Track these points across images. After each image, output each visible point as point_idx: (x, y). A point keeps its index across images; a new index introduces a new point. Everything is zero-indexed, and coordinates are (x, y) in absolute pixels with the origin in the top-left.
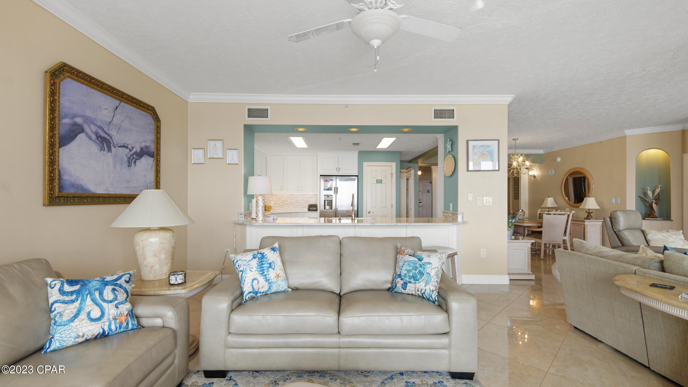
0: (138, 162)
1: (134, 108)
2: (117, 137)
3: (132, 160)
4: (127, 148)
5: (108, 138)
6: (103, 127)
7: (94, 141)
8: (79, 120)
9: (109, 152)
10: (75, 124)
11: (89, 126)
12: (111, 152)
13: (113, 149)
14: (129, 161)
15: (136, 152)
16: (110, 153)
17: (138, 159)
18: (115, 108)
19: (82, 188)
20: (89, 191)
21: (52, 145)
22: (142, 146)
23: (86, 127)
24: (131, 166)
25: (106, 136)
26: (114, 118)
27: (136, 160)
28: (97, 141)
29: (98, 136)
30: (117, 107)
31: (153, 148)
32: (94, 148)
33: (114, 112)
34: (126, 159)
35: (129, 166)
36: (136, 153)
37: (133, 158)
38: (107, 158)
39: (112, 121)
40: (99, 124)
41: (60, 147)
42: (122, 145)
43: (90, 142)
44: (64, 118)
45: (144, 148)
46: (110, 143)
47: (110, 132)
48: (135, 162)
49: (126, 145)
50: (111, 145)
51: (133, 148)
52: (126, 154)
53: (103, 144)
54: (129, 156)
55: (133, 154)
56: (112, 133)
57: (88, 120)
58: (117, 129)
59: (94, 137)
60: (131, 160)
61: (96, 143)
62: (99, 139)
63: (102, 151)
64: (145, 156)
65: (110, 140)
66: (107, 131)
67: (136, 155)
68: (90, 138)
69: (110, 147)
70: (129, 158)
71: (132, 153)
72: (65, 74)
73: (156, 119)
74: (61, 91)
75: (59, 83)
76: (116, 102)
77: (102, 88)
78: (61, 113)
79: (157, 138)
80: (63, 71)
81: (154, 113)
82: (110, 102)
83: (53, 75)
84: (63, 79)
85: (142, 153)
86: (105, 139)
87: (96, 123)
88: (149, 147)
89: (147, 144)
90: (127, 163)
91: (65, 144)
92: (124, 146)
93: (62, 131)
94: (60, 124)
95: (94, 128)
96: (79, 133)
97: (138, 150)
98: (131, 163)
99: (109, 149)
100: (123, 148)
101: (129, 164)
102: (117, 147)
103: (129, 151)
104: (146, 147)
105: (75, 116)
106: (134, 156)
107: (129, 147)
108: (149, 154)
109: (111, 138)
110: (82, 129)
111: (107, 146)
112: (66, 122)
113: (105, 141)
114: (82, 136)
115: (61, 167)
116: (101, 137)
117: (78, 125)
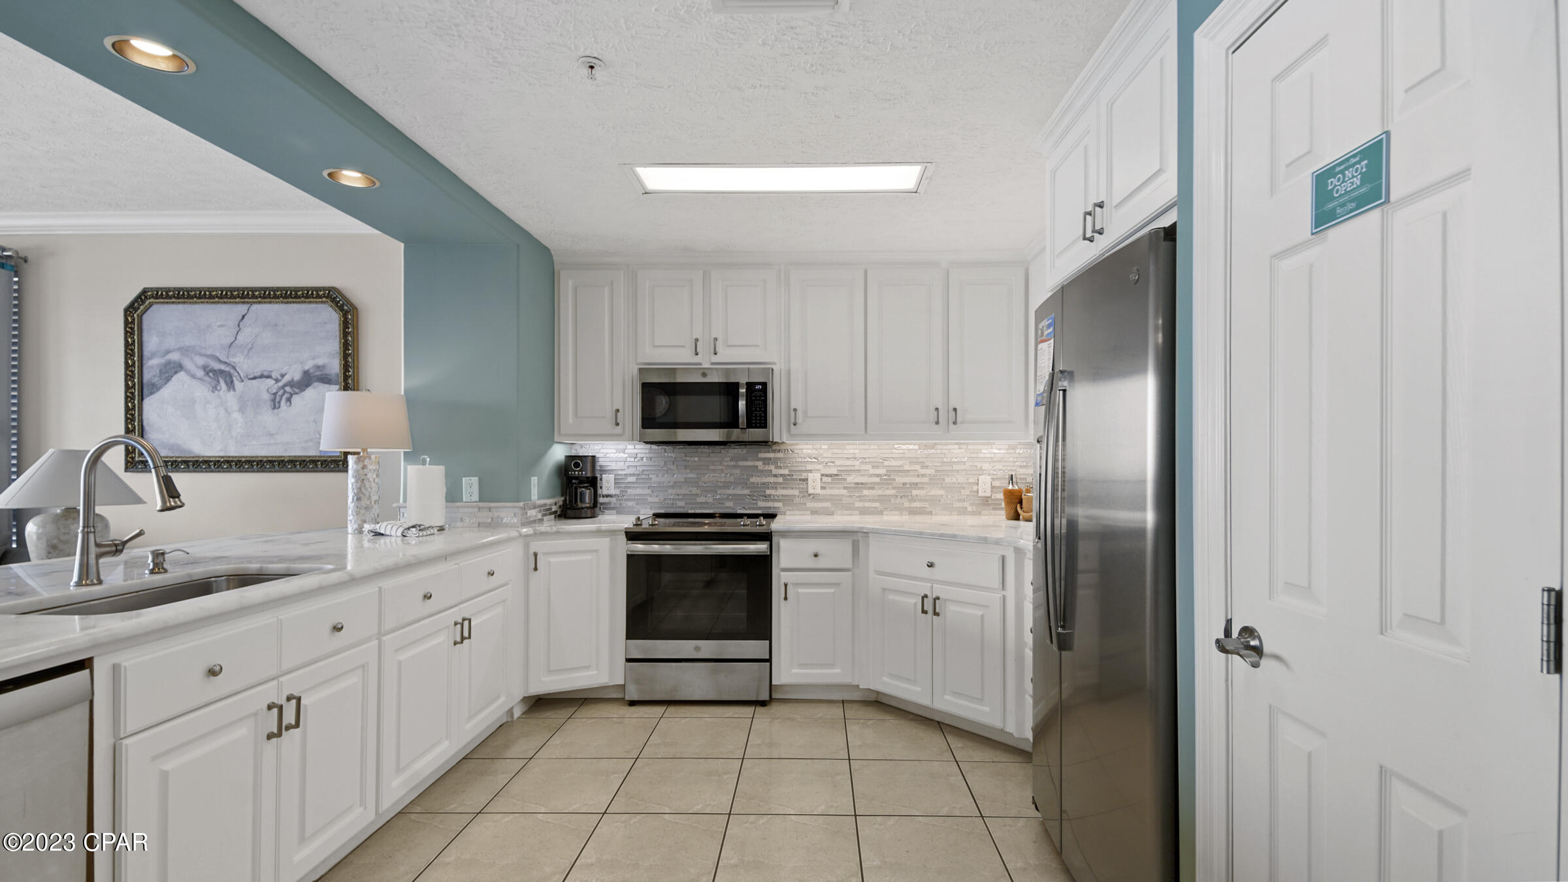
0: (296, 399)
1: (283, 306)
2: (244, 364)
3: (281, 396)
4: (269, 377)
5: (227, 369)
6: (218, 354)
7: (201, 379)
8: (174, 356)
9: (229, 390)
10: (169, 363)
11: (192, 359)
12: (234, 390)
13: (236, 382)
14: (274, 400)
15: (293, 380)
16: (232, 392)
17: (297, 393)
18: (241, 317)
22: (306, 368)
23: (187, 363)
24: (279, 407)
25: (223, 367)
26: (239, 337)
27: (291, 395)
28: (206, 378)
29: (207, 370)
30: (243, 317)
31: (335, 366)
32: (200, 391)
33: (239, 325)
34: (267, 397)
35: (274, 408)
36: (291, 384)
37: (285, 392)
38: (228, 398)
39: (236, 342)
40: (209, 352)
41: (142, 399)
42: (258, 374)
43: (194, 382)
44: (149, 359)
45: (311, 371)
46: (231, 376)
47: (232, 360)
48: (289, 400)
49: (265, 374)
50: (234, 379)
51: (283, 376)
52: (267, 388)
53: (218, 381)
54: (274, 391)
55: (285, 385)
56: (235, 360)
57: (187, 352)
58: (247, 351)
59: (200, 373)
60: (278, 399)
61: (205, 381)
62: (211, 374)
63: (216, 392)
64: (316, 384)
65: (232, 371)
66: (226, 360)
67: (292, 387)
68: (193, 376)
69: (232, 382)
70: (275, 394)
71: (280, 384)
72: (147, 302)
73: (341, 308)
74: (145, 326)
75: (140, 317)
76: (241, 309)
77: (211, 297)
78: (146, 353)
79: (345, 346)
80: (145, 299)
81: (333, 300)
82: (230, 312)
83: (130, 310)
84: (147, 309)
85: (307, 380)
86: (222, 372)
87: (203, 351)
88: (323, 367)
89: (320, 362)
90: (269, 403)
91: (151, 393)
92: (262, 376)
93: (147, 377)
94: (145, 368)
95: (201, 361)
96: (176, 373)
97: (297, 377)
98: (279, 402)
99: (231, 385)
100: (263, 379)
101: (275, 405)
102: (246, 381)
103: (274, 382)
104: (318, 367)
105: (168, 352)
106: (288, 389)
107: (274, 375)
108: (326, 380)
109: (234, 368)
110: (179, 367)
111: (226, 382)
112: (153, 365)
113: (221, 376)
114: (181, 375)
115: (145, 423)
116: (212, 370)
117: (175, 363)
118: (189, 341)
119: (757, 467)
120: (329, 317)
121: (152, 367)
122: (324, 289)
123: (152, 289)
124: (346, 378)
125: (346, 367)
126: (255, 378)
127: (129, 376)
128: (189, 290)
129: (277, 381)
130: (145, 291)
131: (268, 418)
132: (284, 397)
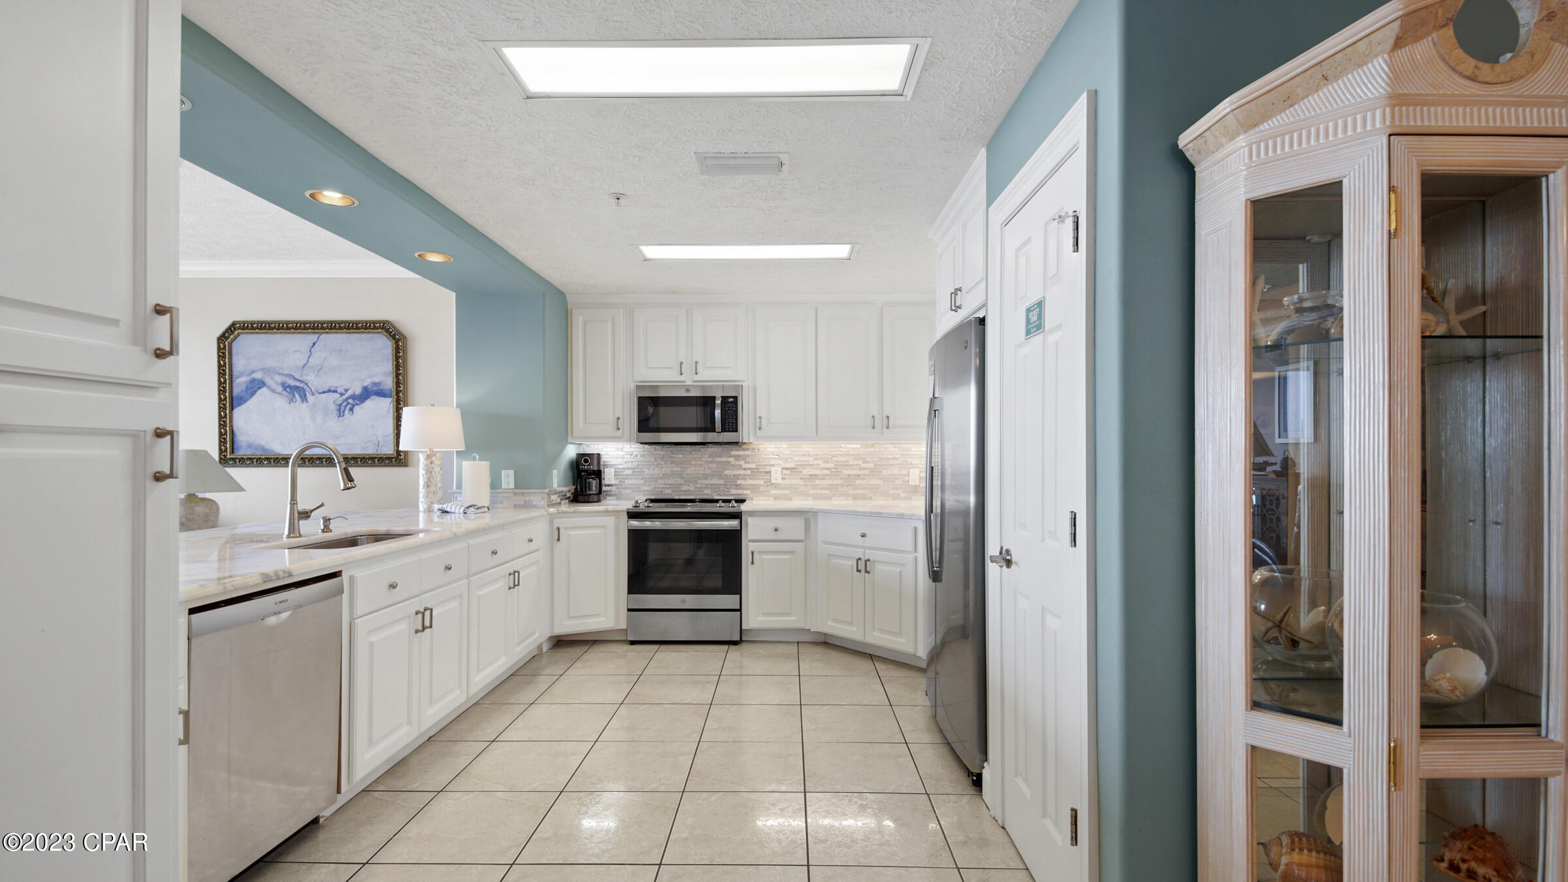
0: (357, 409)
1: (347, 335)
2: (314, 381)
3: (345, 407)
4: (335, 391)
5: (301, 385)
6: (293, 374)
7: (279, 393)
8: (258, 375)
9: (303, 401)
10: (253, 381)
11: (272, 378)
12: (307, 402)
13: (309, 396)
14: (339, 410)
15: (354, 394)
16: (305, 404)
17: (358, 405)
18: (312, 345)
19: (263, 449)
20: (272, 451)
21: (222, 408)
22: (365, 384)
23: (268, 381)
24: (343, 415)
25: (297, 384)
26: (310, 360)
27: (353, 406)
28: (285, 393)
29: (285, 386)
30: (314, 344)
31: (389, 383)
32: (280, 402)
33: (310, 351)
34: (333, 407)
35: (340, 416)
36: (353, 397)
37: (348, 403)
38: (302, 409)
39: (308, 364)
40: (286, 372)
41: (232, 409)
42: (327, 389)
43: (275, 396)
44: (238, 377)
45: (369, 387)
46: (304, 390)
47: (304, 378)
48: (351, 410)
49: (332, 389)
50: (307, 393)
51: (346, 391)
52: (333, 400)
53: (294, 396)
54: (340, 402)
55: (348, 398)
57: (268, 372)
58: (317, 371)
59: (279, 389)
60: (342, 408)
61: (282, 395)
62: (288, 390)
63: (292, 404)
64: (373, 397)
65: (305, 387)
66: (300, 378)
67: (353, 399)
68: (274, 391)
69: (305, 395)
70: (340, 405)
71: (344, 397)
72: (236, 332)
73: (394, 337)
74: (234, 352)
75: (230, 344)
76: (312, 337)
77: (288, 328)
78: (235, 373)
79: (397, 367)
80: (235, 329)
81: (387, 331)
82: (302, 341)
83: (222, 338)
84: (235, 338)
85: (366, 394)
86: (297, 388)
87: (281, 371)
88: (379, 383)
89: (377, 380)
90: (335, 413)
91: (240, 405)
92: (329, 391)
93: (236, 391)
94: (234, 385)
95: (280, 379)
96: (259, 388)
97: (358, 391)
98: (344, 412)
99: (304, 398)
100: (331, 393)
101: (340, 413)
102: (317, 394)
103: (339, 395)
104: (375, 384)
105: (253, 372)
106: (350, 401)
107: (339, 391)
108: (381, 394)
109: (306, 384)
110: (262, 384)
111: (300, 395)
112: (240, 382)
113: (296, 391)
114: (264, 390)
115: (235, 428)
116: (289, 386)
117: (259, 380)
118: (270, 363)
119: (730, 462)
120: (383, 345)
121: (240, 384)
122: (380, 322)
123: (239, 322)
124: (398, 392)
125: (398, 384)
126: (324, 392)
127: (222, 391)
128: (269, 323)
129: (342, 394)
130: (234, 324)
131: (334, 424)
132: (348, 408)
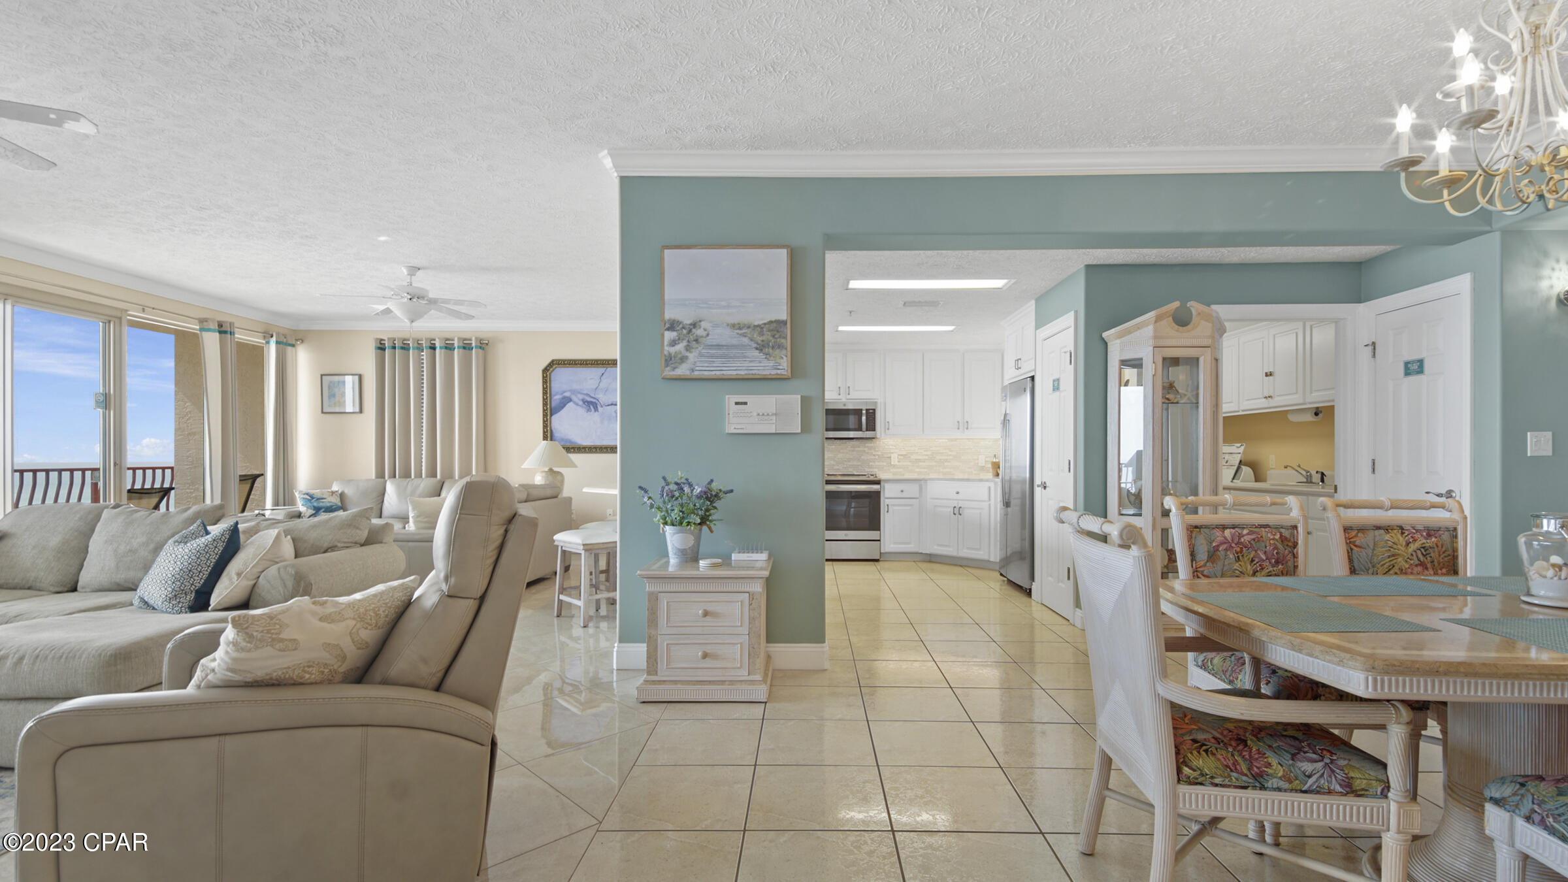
5: (594, 400)
6: (590, 393)
8: (567, 394)
9: (595, 411)
10: (564, 398)
11: (576, 396)
12: (598, 411)
13: (599, 408)
16: (596, 413)
19: (570, 441)
20: (576, 443)
21: (545, 415)
23: (574, 398)
25: (592, 400)
28: (584, 406)
29: (584, 401)
32: (581, 411)
38: (595, 416)
40: (585, 392)
41: (551, 415)
42: (610, 403)
43: (578, 407)
44: (555, 395)
46: (596, 404)
53: (590, 407)
57: (574, 392)
59: (581, 403)
61: (582, 407)
62: (586, 403)
63: (588, 413)
65: (597, 402)
66: (593, 396)
68: (577, 404)
69: (597, 407)
72: (554, 367)
74: (552, 379)
75: (550, 374)
76: (601, 370)
77: (587, 364)
78: (553, 393)
80: (554, 364)
82: (596, 372)
83: (545, 370)
84: (553, 370)
86: (591, 402)
87: (582, 392)
91: (556, 413)
93: (554, 404)
94: (553, 400)
95: (581, 397)
96: (568, 403)
99: (596, 409)
102: (604, 407)
105: (564, 392)
109: (598, 400)
110: (570, 400)
111: (594, 407)
112: (557, 398)
113: (591, 405)
114: (571, 404)
115: (553, 429)
116: (588, 402)
117: (567, 397)
118: (575, 387)
119: (868, 450)
121: (556, 400)
123: (556, 360)
126: (609, 405)
127: (545, 404)
128: (575, 361)
130: (553, 361)
